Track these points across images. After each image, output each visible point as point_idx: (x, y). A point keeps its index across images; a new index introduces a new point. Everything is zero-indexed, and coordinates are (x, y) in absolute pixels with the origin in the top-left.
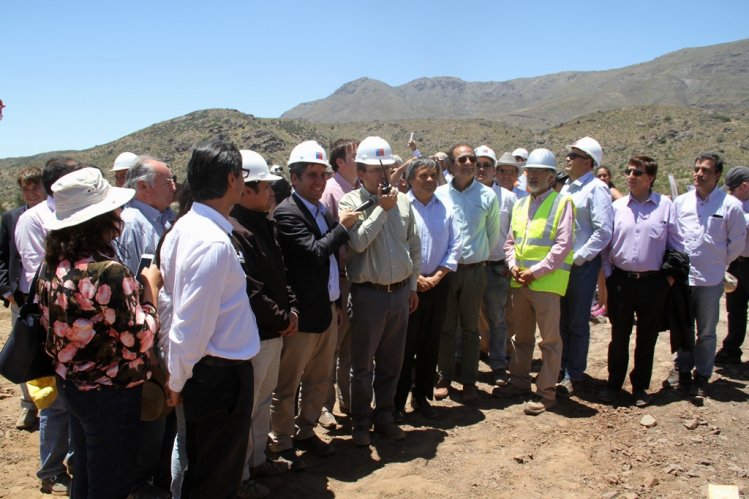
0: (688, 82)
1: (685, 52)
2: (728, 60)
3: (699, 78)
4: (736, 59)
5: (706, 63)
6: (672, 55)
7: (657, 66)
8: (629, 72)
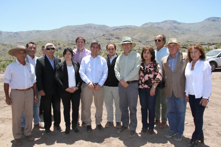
0: (69, 35)
1: (68, 26)
2: (79, 29)
3: (72, 34)
4: (81, 29)
5: (74, 30)
6: (65, 27)
7: (61, 30)
8: (54, 31)
